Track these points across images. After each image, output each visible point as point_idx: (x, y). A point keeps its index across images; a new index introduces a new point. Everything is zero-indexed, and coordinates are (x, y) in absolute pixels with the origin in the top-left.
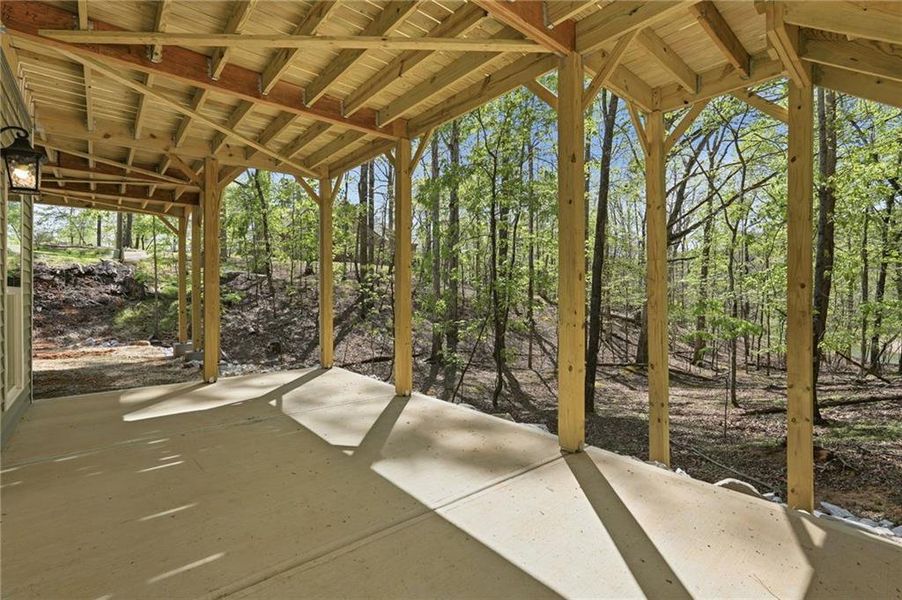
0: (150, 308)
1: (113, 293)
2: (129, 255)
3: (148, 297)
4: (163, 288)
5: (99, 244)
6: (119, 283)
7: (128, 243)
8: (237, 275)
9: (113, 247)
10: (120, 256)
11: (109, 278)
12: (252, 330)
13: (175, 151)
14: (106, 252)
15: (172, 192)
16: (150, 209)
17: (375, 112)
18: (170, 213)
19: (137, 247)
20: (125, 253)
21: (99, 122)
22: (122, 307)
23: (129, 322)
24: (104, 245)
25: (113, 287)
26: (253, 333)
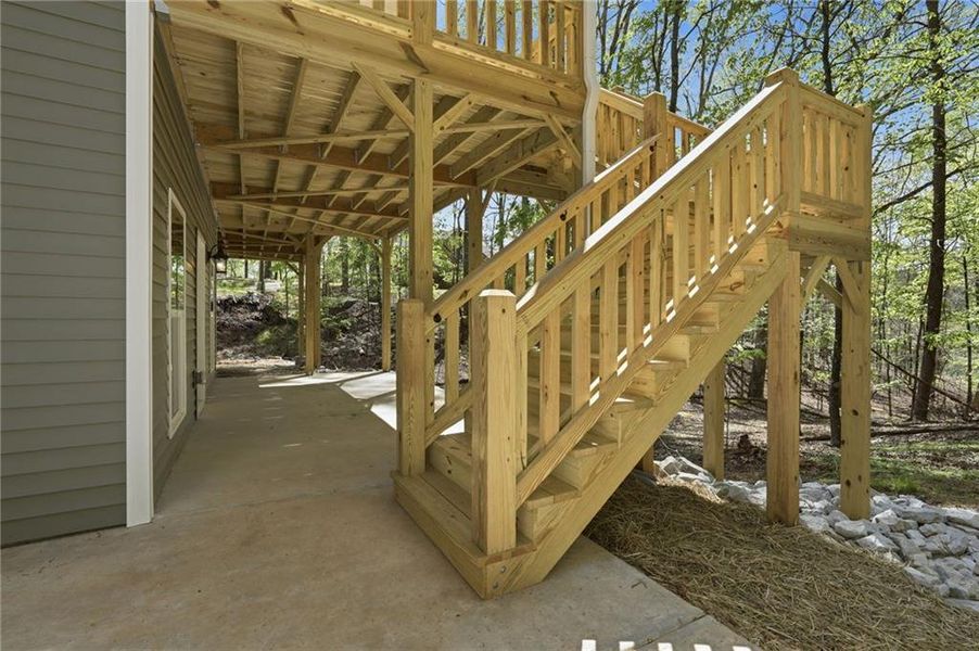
0: (283, 330)
1: (257, 319)
2: (270, 286)
3: (282, 322)
4: (292, 313)
5: (246, 276)
6: (261, 311)
7: (268, 275)
8: (353, 303)
9: (258, 278)
10: (261, 288)
11: (254, 307)
12: (362, 351)
13: (289, 230)
14: (252, 283)
15: (293, 247)
16: (279, 258)
17: (398, 205)
18: (293, 260)
19: (276, 278)
20: (266, 284)
21: (250, 218)
22: (263, 330)
23: (267, 342)
24: (251, 276)
25: (256, 314)
26: (363, 354)
